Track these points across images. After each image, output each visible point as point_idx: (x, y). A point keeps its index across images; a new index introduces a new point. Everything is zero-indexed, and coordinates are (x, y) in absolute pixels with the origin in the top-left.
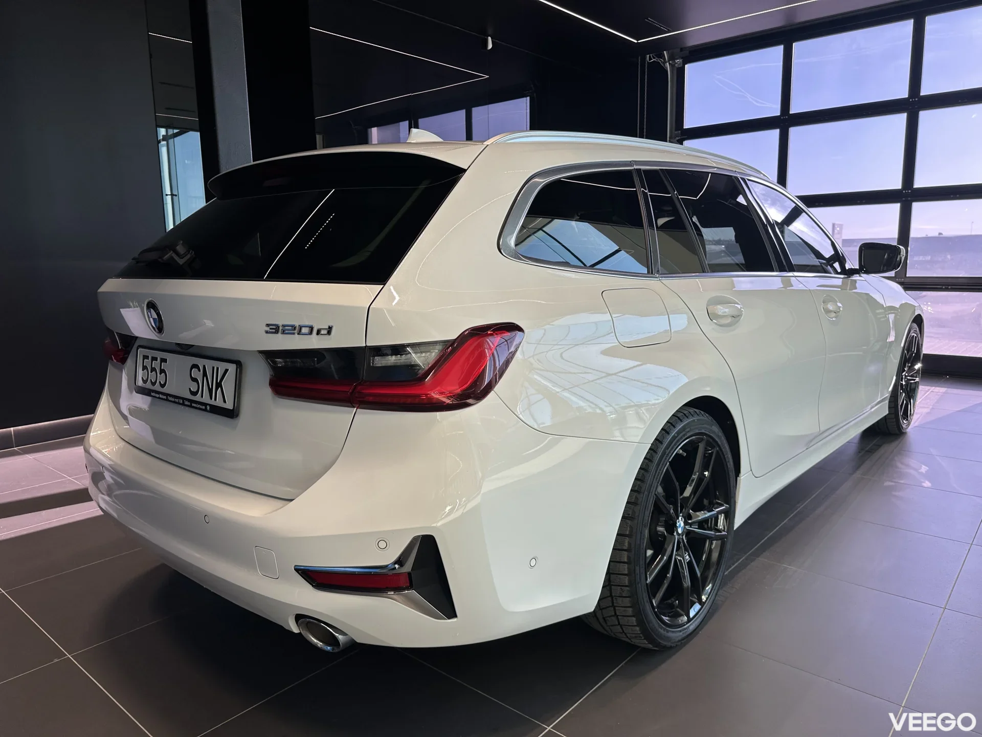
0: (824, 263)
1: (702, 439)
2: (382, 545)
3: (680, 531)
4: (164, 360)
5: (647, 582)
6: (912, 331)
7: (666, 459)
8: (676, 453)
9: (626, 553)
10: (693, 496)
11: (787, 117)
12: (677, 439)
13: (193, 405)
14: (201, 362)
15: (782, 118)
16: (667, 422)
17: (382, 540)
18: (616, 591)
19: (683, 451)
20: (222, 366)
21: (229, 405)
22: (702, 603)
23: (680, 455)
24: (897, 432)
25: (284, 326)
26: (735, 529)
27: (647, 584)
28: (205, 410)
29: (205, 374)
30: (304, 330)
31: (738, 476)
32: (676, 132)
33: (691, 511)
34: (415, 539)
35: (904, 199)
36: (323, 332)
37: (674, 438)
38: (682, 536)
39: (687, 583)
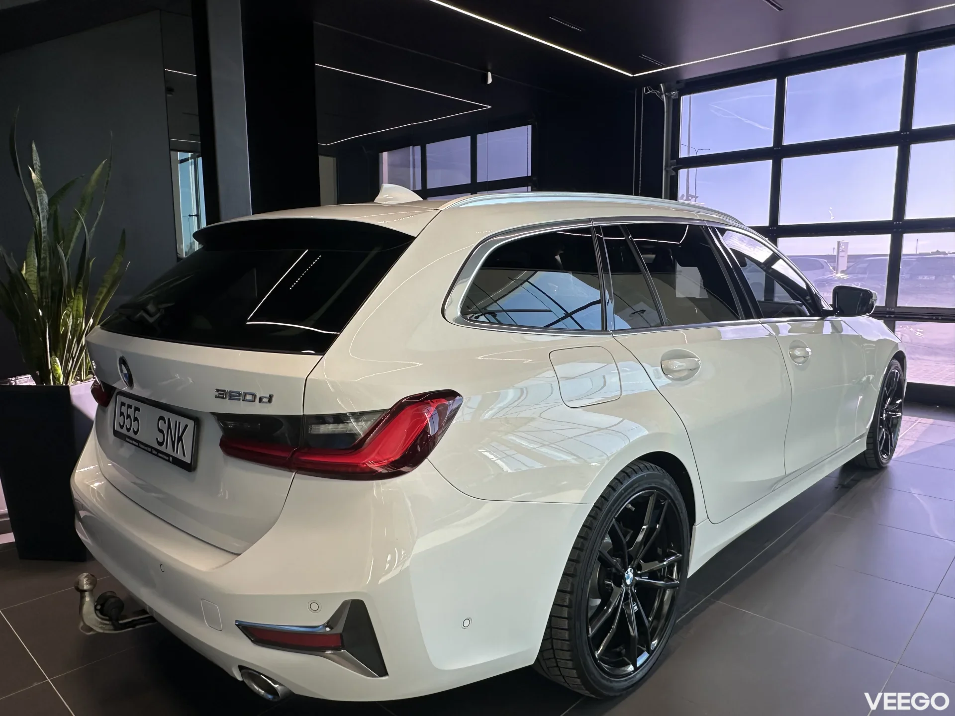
0: (799, 304)
1: (653, 493)
2: (314, 607)
3: (628, 582)
4: (137, 409)
5: (590, 636)
6: (893, 368)
7: (611, 515)
8: (625, 507)
9: (566, 609)
10: (643, 547)
11: (779, 148)
12: (625, 495)
13: (160, 455)
14: (167, 415)
15: (775, 149)
16: (614, 478)
17: (314, 603)
18: (558, 644)
19: (632, 505)
20: (184, 421)
21: (187, 459)
22: (651, 652)
23: (629, 509)
24: (876, 466)
25: (230, 392)
26: (688, 577)
27: (588, 638)
28: (169, 461)
29: (169, 427)
30: (249, 397)
31: (694, 524)
32: (672, 161)
33: (642, 562)
34: (344, 604)
35: (895, 230)
36: (265, 400)
37: (621, 494)
38: (631, 587)
39: (633, 631)
